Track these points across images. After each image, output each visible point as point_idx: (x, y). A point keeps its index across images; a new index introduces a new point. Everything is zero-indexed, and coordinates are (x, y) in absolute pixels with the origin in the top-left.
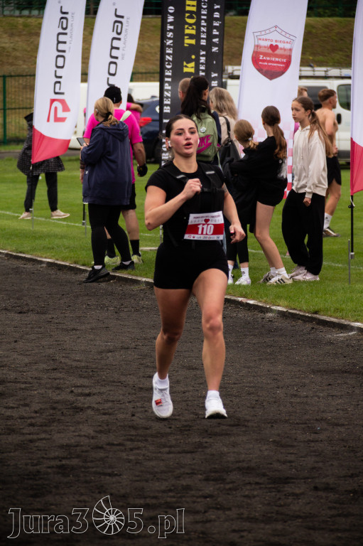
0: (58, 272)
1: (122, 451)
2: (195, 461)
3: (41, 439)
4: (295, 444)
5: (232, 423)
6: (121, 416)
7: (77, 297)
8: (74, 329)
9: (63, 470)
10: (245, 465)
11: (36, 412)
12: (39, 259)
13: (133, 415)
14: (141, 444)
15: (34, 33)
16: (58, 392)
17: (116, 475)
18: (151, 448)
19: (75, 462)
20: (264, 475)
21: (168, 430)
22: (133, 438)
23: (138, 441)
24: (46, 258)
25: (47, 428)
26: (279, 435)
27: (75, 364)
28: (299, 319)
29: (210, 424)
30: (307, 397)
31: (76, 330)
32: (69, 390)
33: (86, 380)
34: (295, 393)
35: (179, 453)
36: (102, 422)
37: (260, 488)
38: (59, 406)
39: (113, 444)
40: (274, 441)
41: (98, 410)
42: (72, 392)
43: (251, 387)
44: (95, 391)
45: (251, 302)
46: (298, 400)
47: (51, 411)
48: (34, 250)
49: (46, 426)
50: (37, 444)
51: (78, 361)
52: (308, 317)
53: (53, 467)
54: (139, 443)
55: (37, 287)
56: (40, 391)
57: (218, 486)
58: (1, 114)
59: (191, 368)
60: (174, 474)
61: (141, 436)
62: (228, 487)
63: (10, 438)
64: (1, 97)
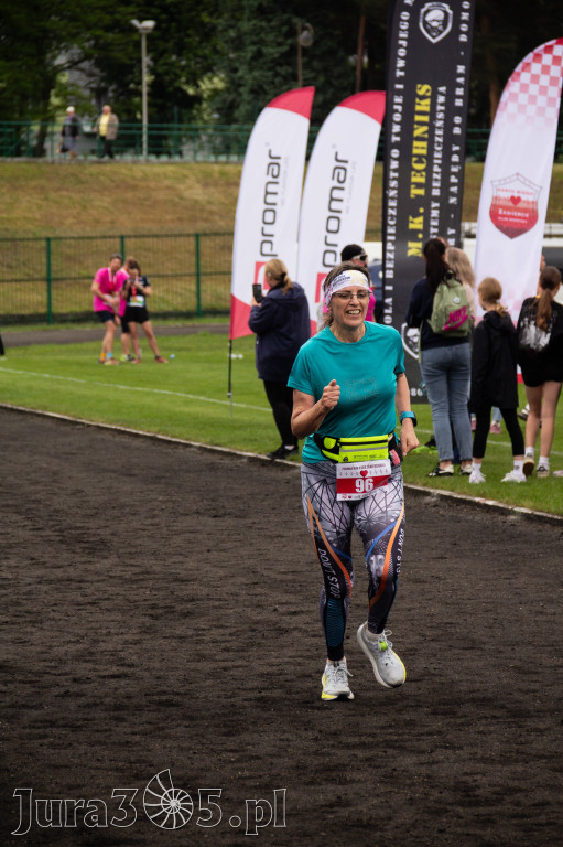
2: (420, 692)
3: (237, 667)
4: (540, 670)
5: (466, 646)
7: (283, 497)
8: (279, 536)
9: (263, 703)
10: (480, 695)
12: (239, 453)
15: (234, 183)
16: (259, 610)
17: (327, 708)
19: (277, 693)
20: (502, 707)
24: (246, 451)
25: (245, 654)
26: (520, 660)
27: (279, 577)
28: (547, 522)
29: (438, 647)
31: (282, 537)
32: (271, 608)
33: (292, 596)
34: (540, 609)
36: (311, 646)
37: (498, 723)
38: (260, 627)
40: (515, 667)
41: (306, 631)
42: (275, 610)
43: (488, 603)
44: (303, 609)
45: (491, 503)
46: (544, 618)
47: (250, 634)
48: (232, 442)
49: (243, 650)
50: (231, 673)
51: (284, 573)
52: (557, 520)
53: (251, 700)
55: (235, 486)
56: (237, 609)
57: (448, 721)
58: (194, 281)
59: (417, 581)
60: (397, 706)
61: (357, 662)
62: (459, 721)
63: (200, 665)
64: (194, 259)
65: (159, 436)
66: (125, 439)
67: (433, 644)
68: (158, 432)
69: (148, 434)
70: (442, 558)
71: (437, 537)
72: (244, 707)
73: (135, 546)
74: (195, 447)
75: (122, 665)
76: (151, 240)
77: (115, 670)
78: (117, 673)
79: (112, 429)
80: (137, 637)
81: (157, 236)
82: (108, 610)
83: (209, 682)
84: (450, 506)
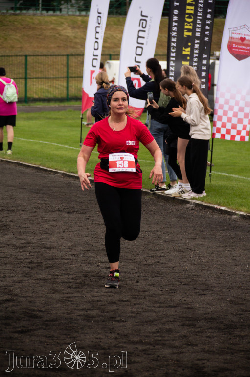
1: (128, 306)
2: (176, 313)
3: (75, 297)
4: (244, 302)
5: (204, 288)
6: (130, 282)
9: (88, 317)
10: (210, 316)
11: (73, 279)
13: (138, 282)
14: (141, 301)
16: (89, 265)
17: (123, 321)
18: (148, 304)
19: (96, 312)
20: (222, 323)
21: (161, 292)
22: (137, 297)
23: (140, 299)
25: (80, 290)
26: (234, 296)
29: (188, 288)
32: (96, 264)
34: (247, 269)
35: (166, 307)
37: (218, 332)
38: (89, 275)
39: (123, 301)
40: (230, 301)
42: (98, 265)
43: (218, 264)
45: (223, 208)
47: (83, 278)
49: (79, 288)
50: (72, 300)
53: (81, 315)
54: (140, 300)
56: (77, 265)
57: (190, 330)
58: (65, 81)
59: (179, 251)
60: (162, 321)
61: (142, 295)
62: (197, 330)
63: (54, 296)
64: (65, 69)
65: (41, 167)
66: (22, 169)
67: (185, 287)
68: (40, 165)
69: (35, 166)
70: (194, 239)
71: (192, 227)
72: (77, 320)
73: (23, 228)
74: (60, 173)
75: (11, 294)
76: (42, 57)
78: (8, 299)
79: (14, 163)
81: (46, 56)
82: (5, 263)
83: (58, 305)
84: (200, 210)
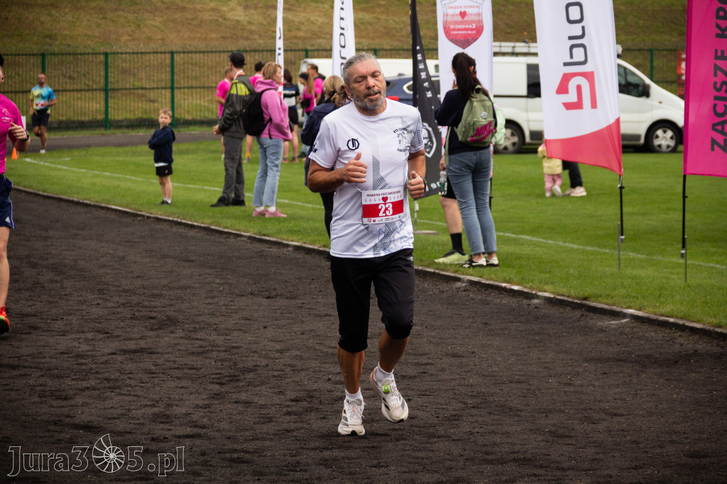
0: (306, 256)
3: (299, 429)
4: (573, 434)
8: (327, 315)
10: (521, 456)
11: (292, 400)
12: (285, 242)
16: (314, 379)
17: (383, 466)
24: (292, 241)
26: (554, 425)
28: (567, 305)
30: (581, 386)
32: (326, 378)
34: (568, 381)
38: (317, 395)
40: (550, 432)
42: (329, 379)
43: (520, 376)
45: (516, 288)
46: (572, 389)
47: (308, 399)
48: (278, 233)
50: (295, 434)
52: (576, 303)
55: (285, 271)
59: (455, 356)
63: (265, 427)
65: (213, 227)
66: (181, 230)
67: (475, 411)
68: (212, 224)
69: (203, 225)
70: (476, 336)
71: (469, 317)
72: (308, 465)
73: (198, 323)
74: (245, 236)
75: (195, 426)
77: (189, 430)
78: (191, 433)
79: (169, 221)
80: (206, 402)
81: (203, 52)
82: (178, 378)
84: (479, 291)
